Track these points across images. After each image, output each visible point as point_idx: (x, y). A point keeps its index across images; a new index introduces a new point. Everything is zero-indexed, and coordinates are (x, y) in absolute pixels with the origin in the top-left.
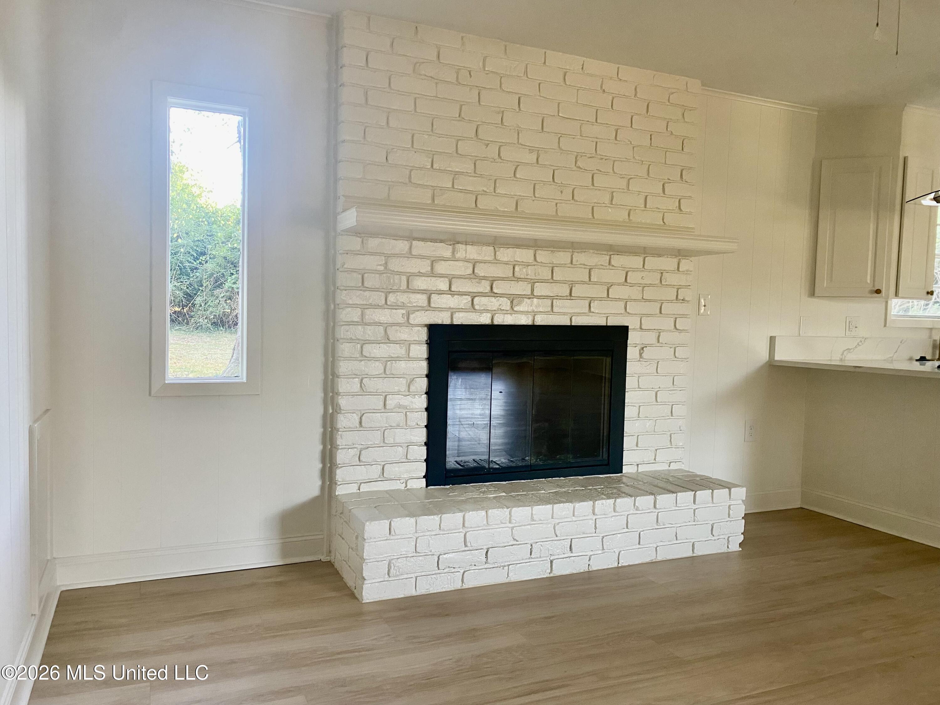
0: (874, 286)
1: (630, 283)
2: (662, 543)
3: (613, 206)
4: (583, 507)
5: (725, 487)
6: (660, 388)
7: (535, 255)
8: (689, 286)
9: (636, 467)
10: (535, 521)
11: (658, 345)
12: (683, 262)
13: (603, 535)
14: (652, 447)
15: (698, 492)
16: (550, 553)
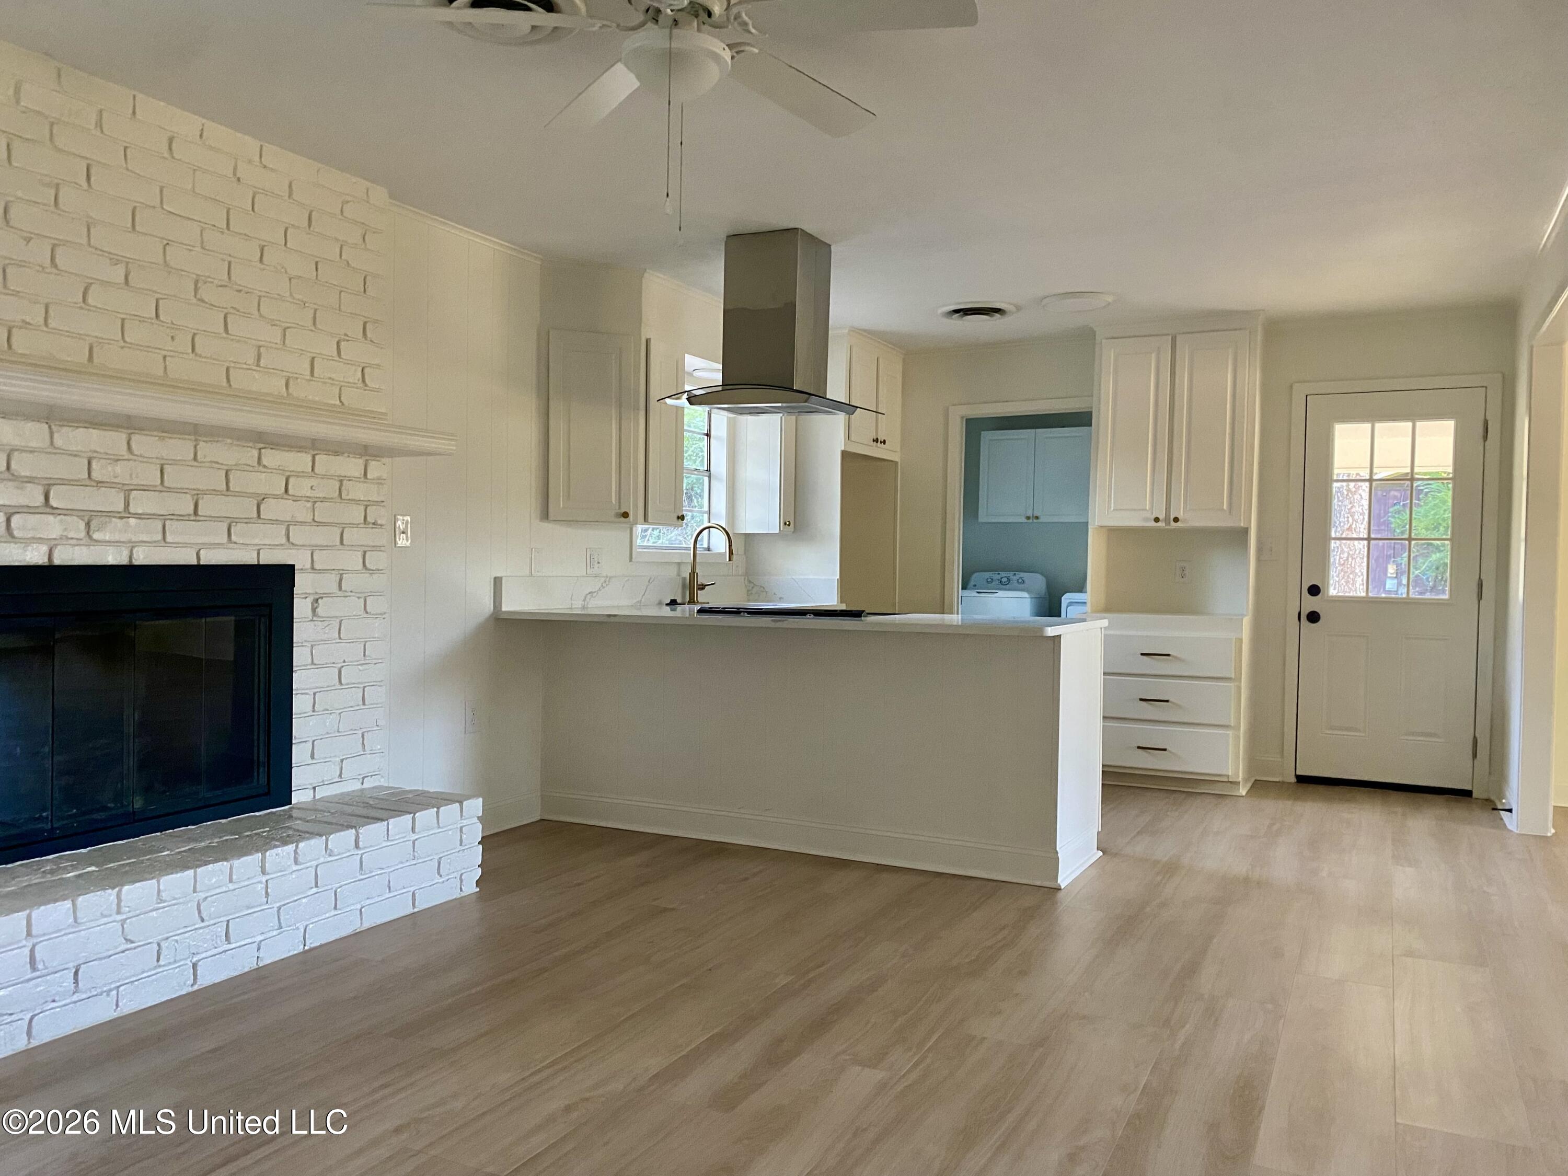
0: (620, 508)
1: (293, 496)
2: (368, 902)
3: (261, 369)
4: (248, 864)
5: (453, 801)
6: (344, 662)
7: (128, 443)
8: (383, 502)
9: (312, 791)
10: (165, 901)
11: (340, 594)
12: (373, 464)
13: (278, 905)
14: (335, 756)
15: (417, 814)
16: (192, 952)
